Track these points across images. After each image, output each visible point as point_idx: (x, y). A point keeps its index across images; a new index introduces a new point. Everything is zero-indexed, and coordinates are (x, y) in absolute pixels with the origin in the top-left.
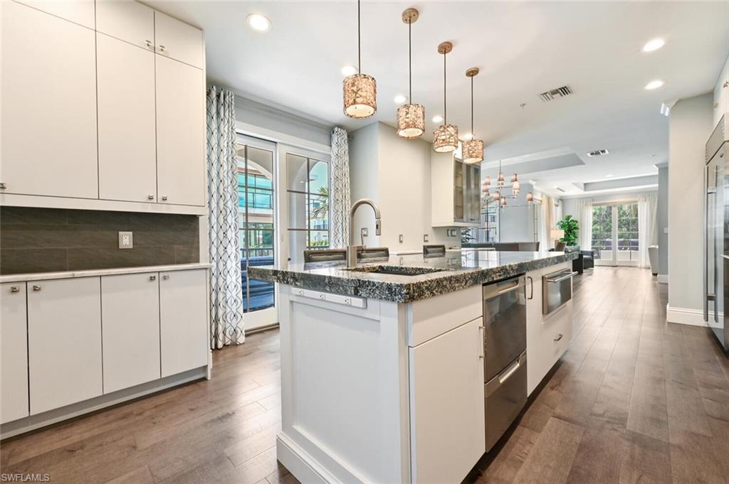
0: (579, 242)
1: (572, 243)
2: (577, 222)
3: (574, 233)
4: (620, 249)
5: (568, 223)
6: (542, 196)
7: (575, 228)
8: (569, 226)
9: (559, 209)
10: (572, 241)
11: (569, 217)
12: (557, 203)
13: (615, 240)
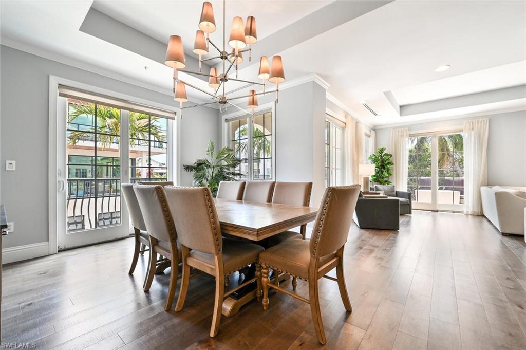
0: (393, 181)
1: (386, 181)
2: (391, 156)
3: (388, 169)
4: (441, 189)
5: (382, 157)
6: (346, 117)
7: (389, 163)
8: (383, 161)
9: (371, 140)
10: (385, 179)
11: (382, 150)
12: (368, 132)
13: (435, 178)
